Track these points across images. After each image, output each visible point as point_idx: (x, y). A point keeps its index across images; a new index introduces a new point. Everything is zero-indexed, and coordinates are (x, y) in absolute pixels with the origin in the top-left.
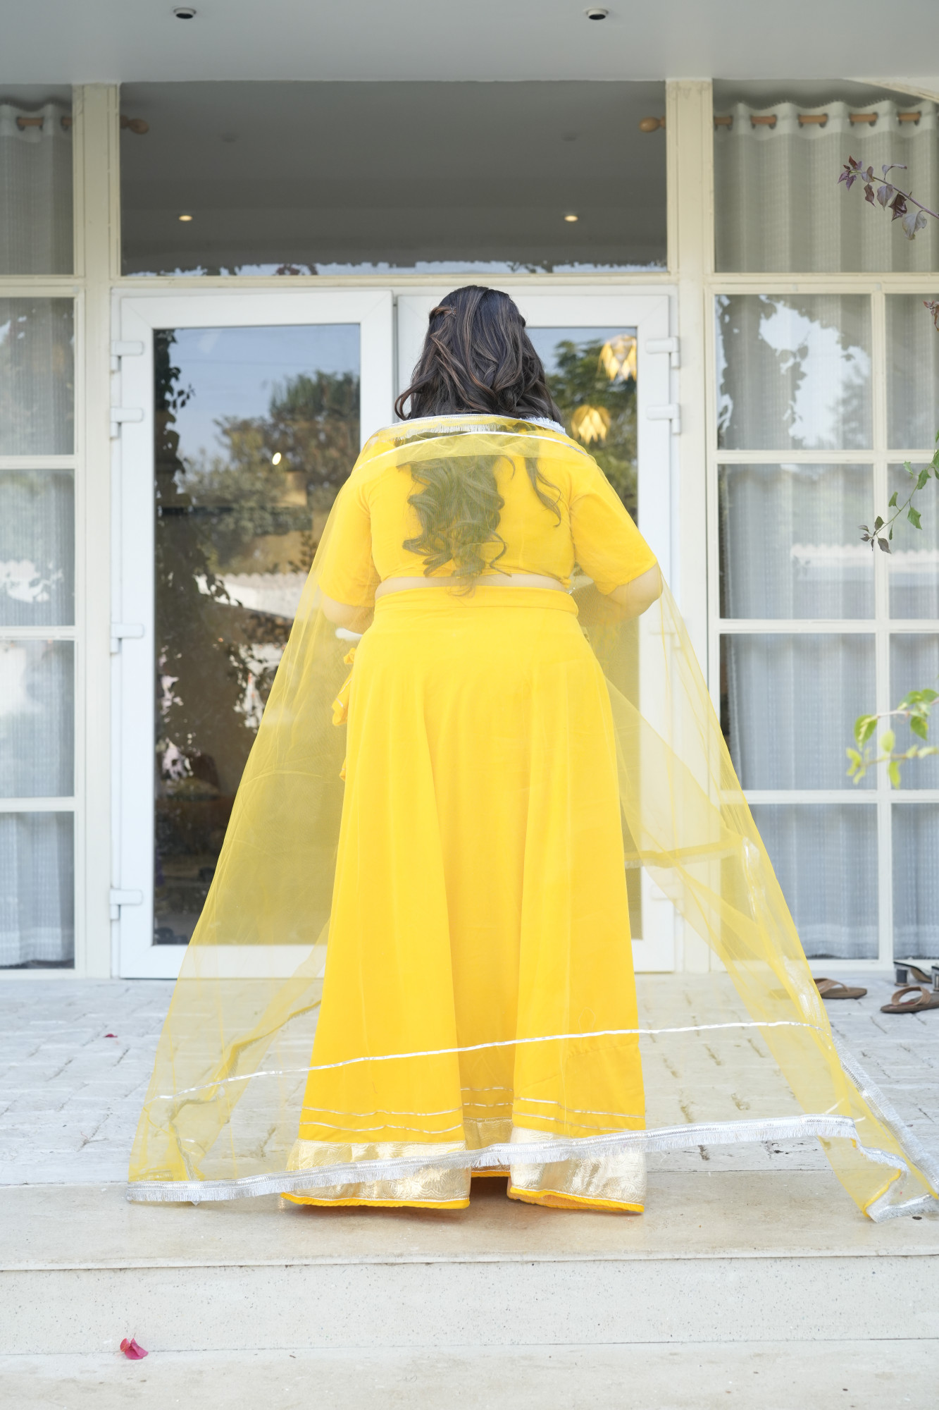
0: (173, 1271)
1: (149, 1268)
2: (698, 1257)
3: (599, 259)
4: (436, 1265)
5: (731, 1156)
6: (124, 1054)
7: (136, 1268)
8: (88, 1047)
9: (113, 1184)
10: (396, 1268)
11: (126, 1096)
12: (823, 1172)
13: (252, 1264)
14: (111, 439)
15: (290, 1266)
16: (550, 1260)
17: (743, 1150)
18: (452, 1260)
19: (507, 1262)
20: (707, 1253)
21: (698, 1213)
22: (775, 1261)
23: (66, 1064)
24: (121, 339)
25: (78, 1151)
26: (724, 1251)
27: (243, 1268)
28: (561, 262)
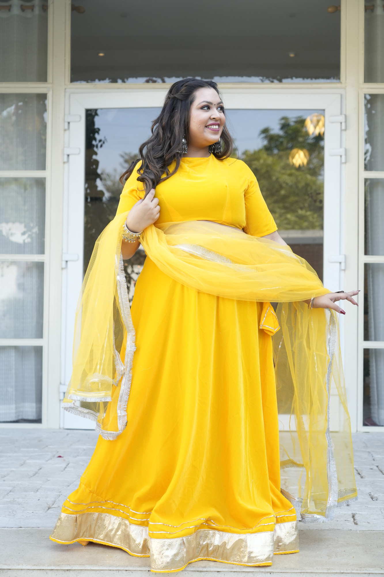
0: (93, 572)
1: (81, 570)
2: (353, 572)
3: (305, 76)
4: (222, 572)
5: (369, 523)
6: (67, 466)
7: (75, 570)
8: (49, 462)
10: (202, 573)
11: (68, 486)
13: (132, 569)
14: (64, 163)
17: (375, 520)
18: (230, 570)
19: (258, 572)
20: (357, 570)
21: (353, 551)
23: (39, 470)
24: (69, 114)
25: (45, 512)
26: (366, 570)
27: (127, 571)
28: (286, 77)
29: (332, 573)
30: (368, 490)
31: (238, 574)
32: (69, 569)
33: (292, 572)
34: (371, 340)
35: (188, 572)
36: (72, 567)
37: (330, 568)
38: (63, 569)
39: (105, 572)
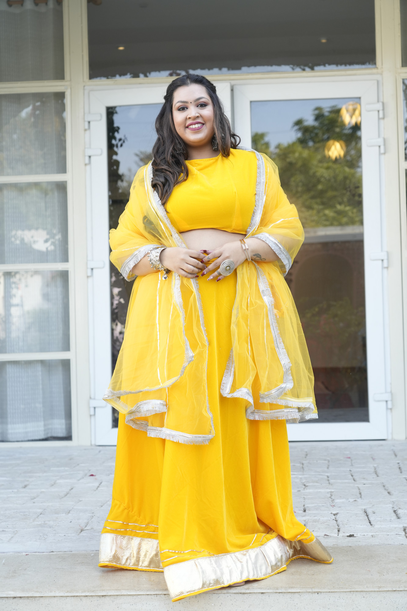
0: (130, 597)
1: (117, 595)
3: (339, 62)
4: (266, 594)
6: (100, 485)
7: (110, 595)
8: (81, 481)
9: (97, 551)
10: (246, 595)
11: (102, 506)
14: (86, 165)
18: (275, 591)
19: (304, 592)
23: (70, 490)
24: (89, 113)
25: (78, 535)
27: (166, 595)
28: (319, 65)
29: (384, 591)
31: (283, 595)
32: (104, 595)
33: (341, 591)
35: (230, 594)
36: (107, 593)
37: (381, 586)
38: (98, 595)
39: (143, 597)
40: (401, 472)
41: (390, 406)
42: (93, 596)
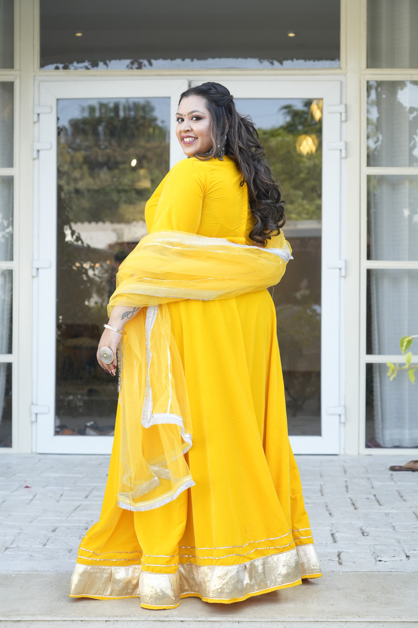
0: (45, 622)
1: (32, 620)
2: (328, 620)
3: (306, 58)
4: (186, 622)
5: (354, 563)
6: (34, 497)
7: (25, 621)
8: (15, 493)
9: (18, 572)
10: (165, 623)
11: (32, 522)
12: (403, 573)
13: (88, 620)
14: (34, 159)
15: (108, 621)
16: (248, 621)
17: (361, 560)
18: (195, 619)
19: (225, 621)
20: (333, 618)
21: (331, 596)
22: (370, 624)
23: (2, 503)
24: (39, 105)
25: (2, 553)
26: (342, 618)
27: (83, 622)
28: (287, 59)
29: (306, 622)
30: (360, 524)
31: (203, 624)
32: (19, 620)
33: (262, 620)
34: (375, 354)
35: (149, 622)
36: (23, 618)
37: (304, 616)
38: (12, 620)
39: (59, 622)
40: (347, 492)
41: (343, 420)
42: (8, 621)
